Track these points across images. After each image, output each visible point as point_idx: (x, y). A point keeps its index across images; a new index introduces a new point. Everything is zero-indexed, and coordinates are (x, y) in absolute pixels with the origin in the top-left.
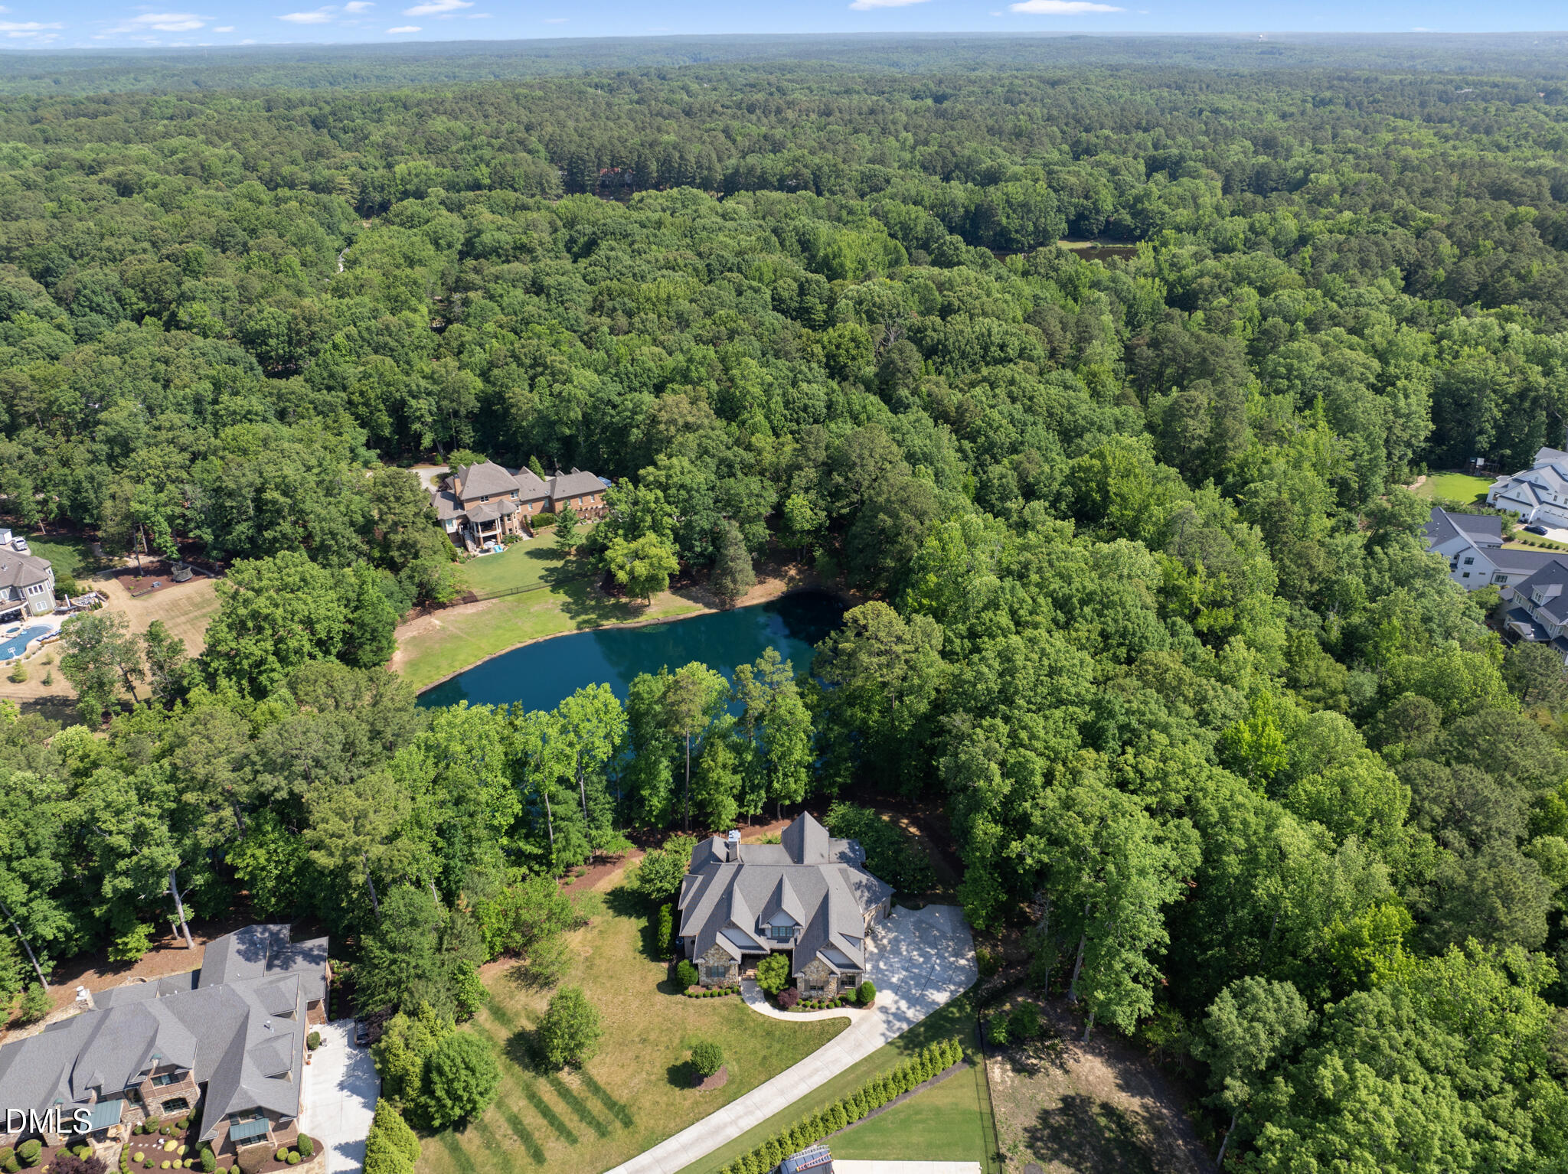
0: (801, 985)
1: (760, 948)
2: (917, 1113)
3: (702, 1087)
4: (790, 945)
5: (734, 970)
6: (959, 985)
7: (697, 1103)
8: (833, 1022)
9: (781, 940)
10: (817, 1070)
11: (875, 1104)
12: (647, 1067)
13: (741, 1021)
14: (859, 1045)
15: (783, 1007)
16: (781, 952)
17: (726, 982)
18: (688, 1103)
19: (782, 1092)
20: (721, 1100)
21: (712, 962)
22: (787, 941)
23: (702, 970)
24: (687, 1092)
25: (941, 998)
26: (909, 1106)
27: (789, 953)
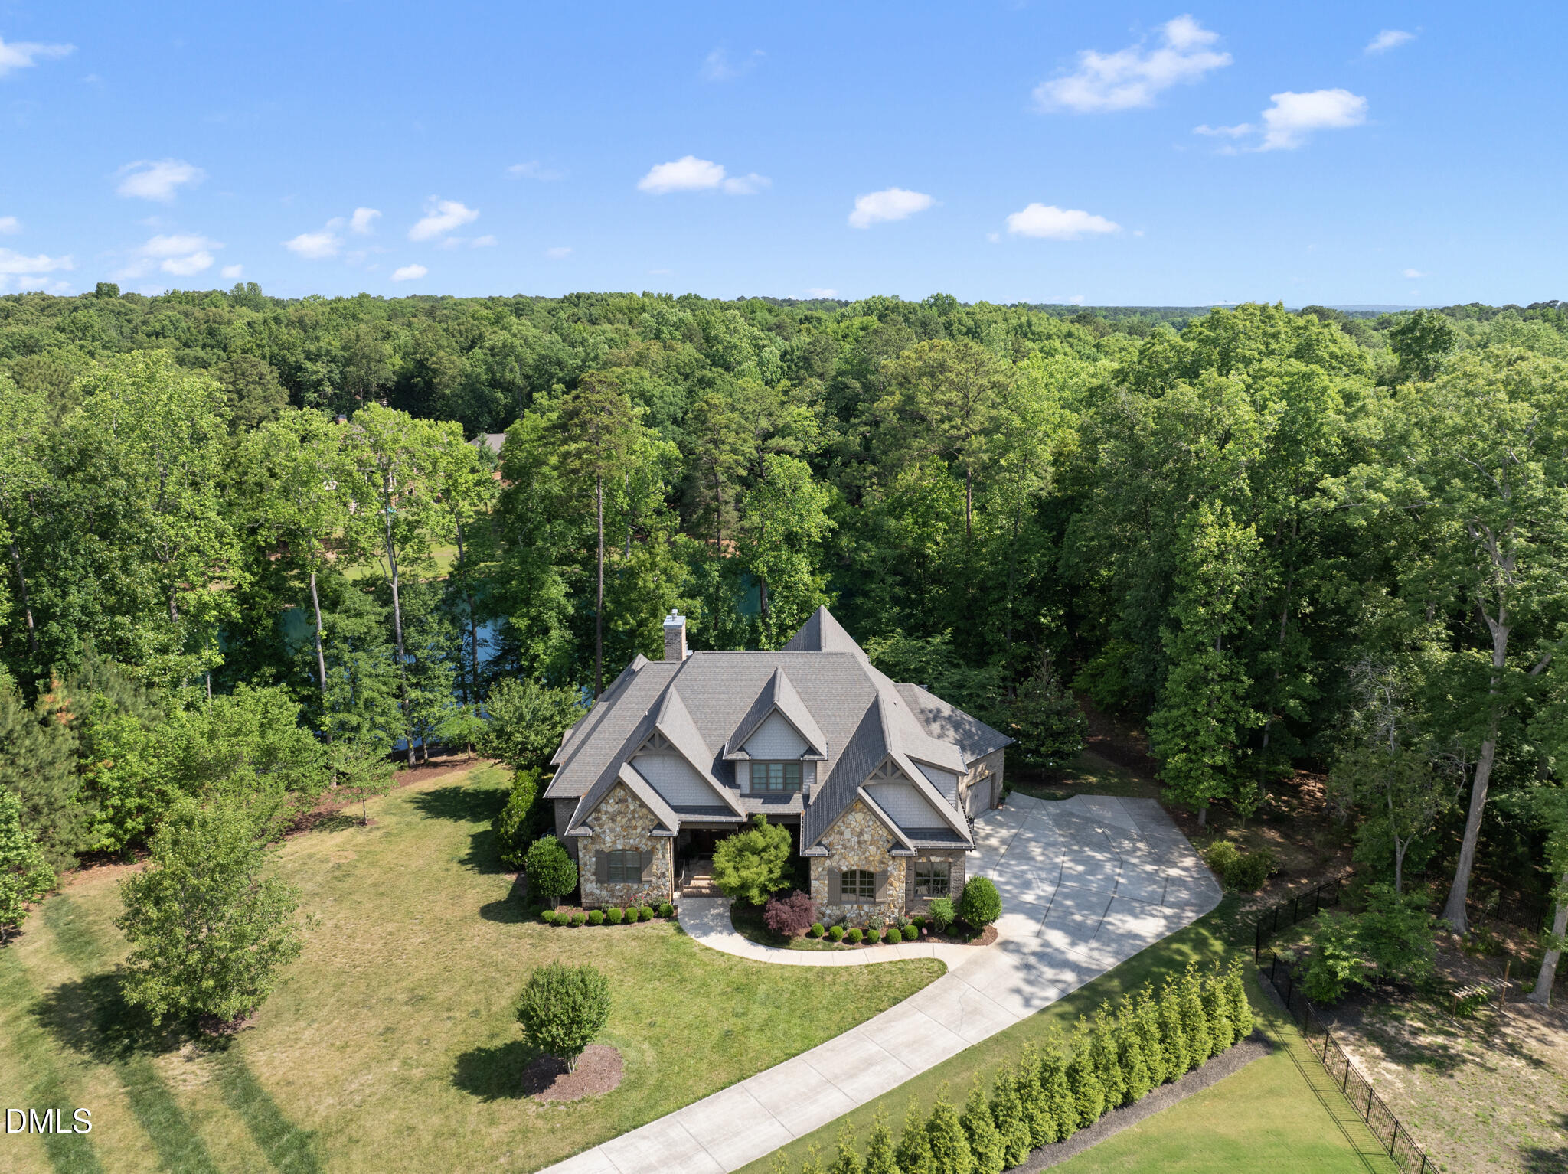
0: (819, 885)
1: (728, 810)
2: (1174, 1156)
3: (550, 1095)
4: (795, 806)
5: (664, 862)
6: (1181, 905)
7: (525, 1132)
8: (902, 966)
9: (770, 798)
10: (868, 1063)
11: (1048, 1127)
12: (410, 1050)
13: (673, 966)
14: (971, 1013)
15: (775, 937)
16: (774, 820)
17: (644, 895)
18: (497, 1133)
19: (773, 1111)
20: (597, 1126)
21: (611, 839)
22: (786, 799)
23: (588, 859)
24: (504, 1106)
25: (1149, 927)
26: (1145, 1140)
27: (792, 825)
